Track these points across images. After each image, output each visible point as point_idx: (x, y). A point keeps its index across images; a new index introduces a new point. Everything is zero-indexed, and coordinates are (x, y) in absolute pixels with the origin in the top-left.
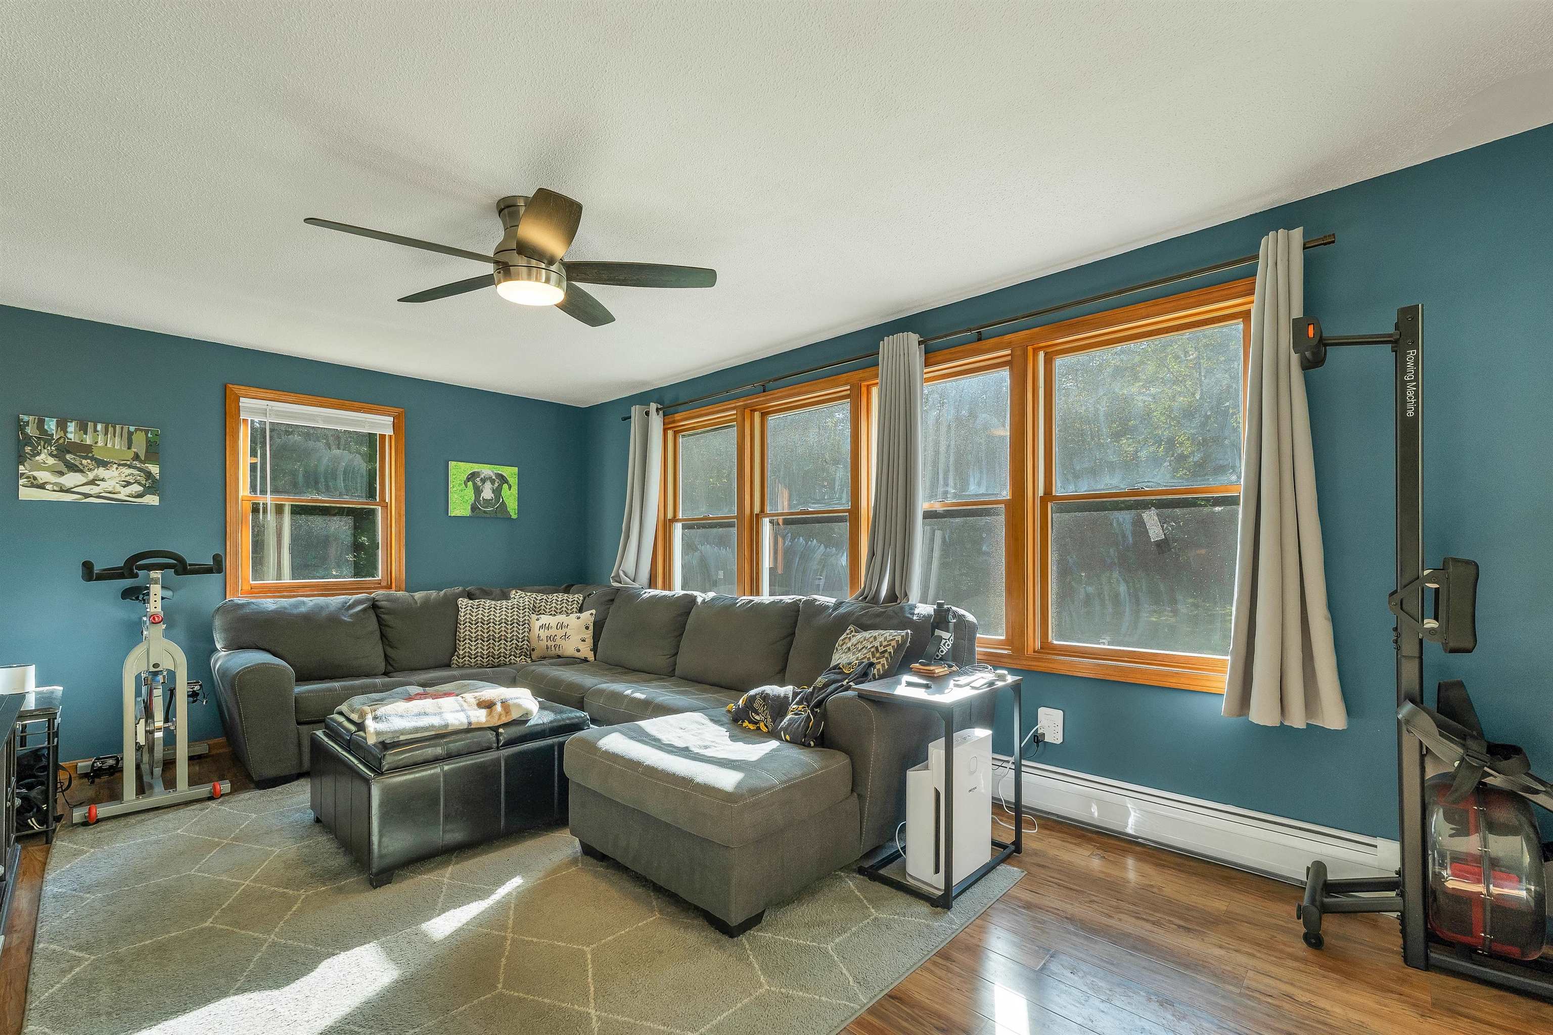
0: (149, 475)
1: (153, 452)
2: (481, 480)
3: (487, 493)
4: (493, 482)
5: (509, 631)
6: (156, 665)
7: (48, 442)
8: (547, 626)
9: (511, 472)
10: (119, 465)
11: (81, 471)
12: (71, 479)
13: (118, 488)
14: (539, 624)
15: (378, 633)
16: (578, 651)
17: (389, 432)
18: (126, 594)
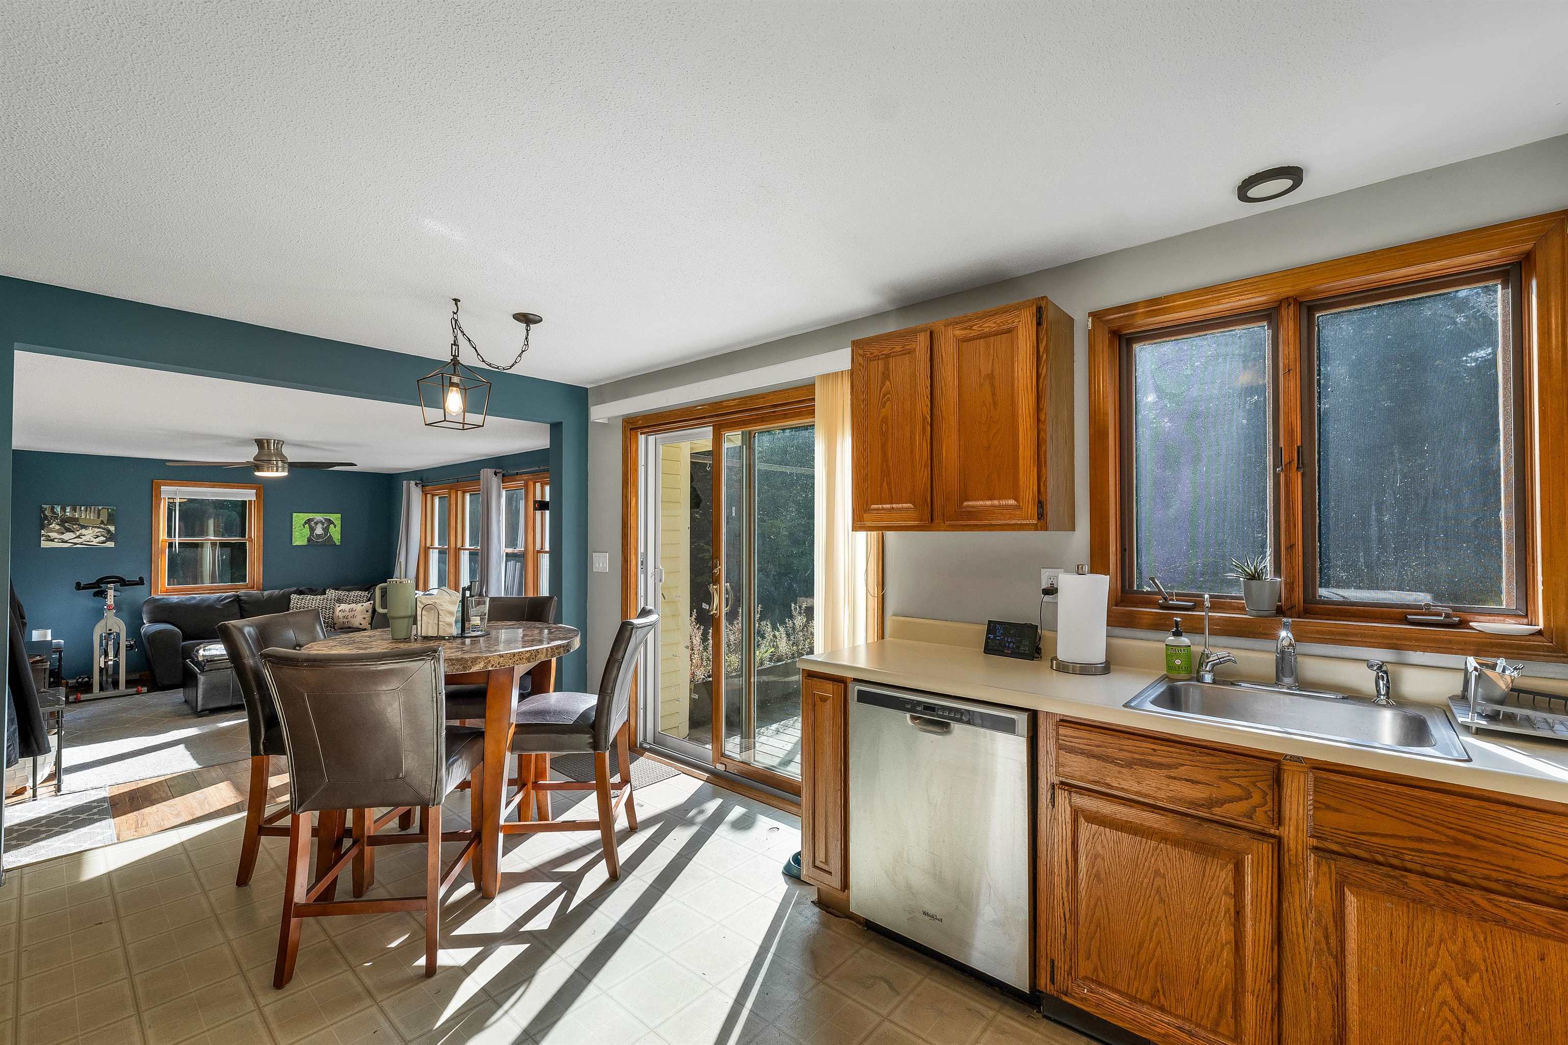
0: (109, 531)
1: (111, 519)
2: (315, 522)
3: (319, 530)
4: (323, 524)
6: (110, 630)
7: (56, 518)
8: (345, 609)
9: (336, 518)
10: (93, 527)
11: (73, 532)
12: (67, 536)
13: (92, 539)
14: (339, 609)
15: (239, 614)
16: (361, 624)
17: (254, 498)
18: (96, 594)
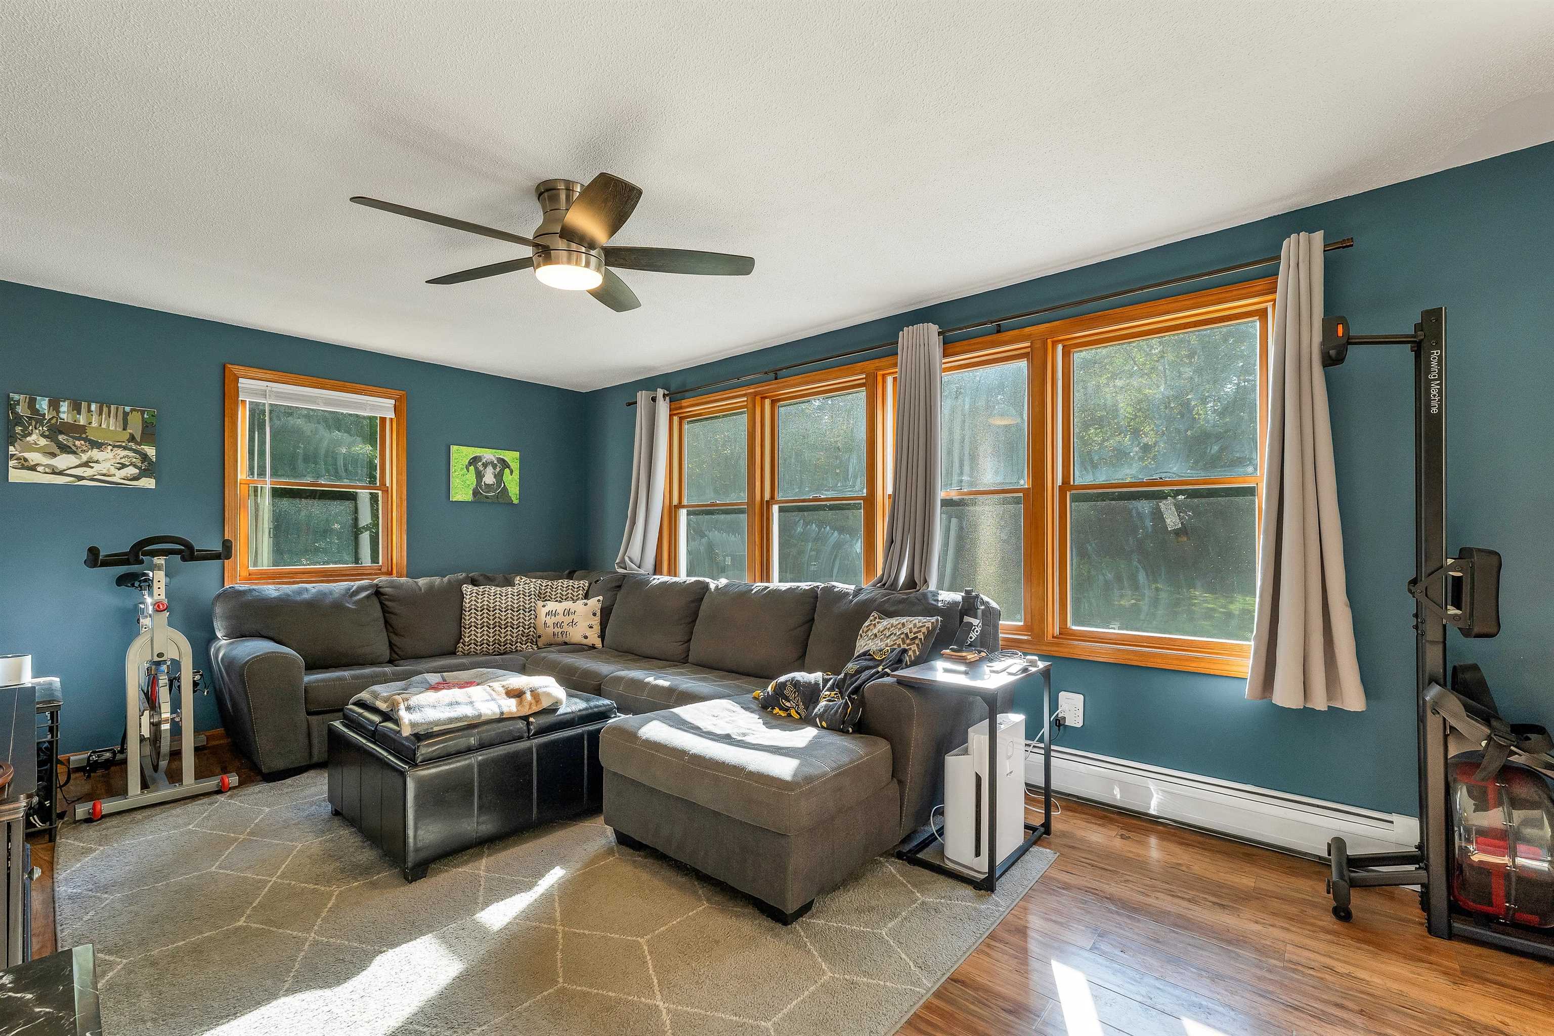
0: (144, 457)
1: (149, 433)
2: (483, 464)
3: (489, 478)
4: (494, 466)
5: (515, 618)
6: (160, 655)
7: (40, 422)
8: (554, 612)
9: (512, 457)
10: (114, 446)
11: (74, 453)
12: (64, 461)
13: (113, 471)
14: (545, 611)
15: (382, 621)
16: (586, 637)
17: (390, 415)
18: (122, 580)
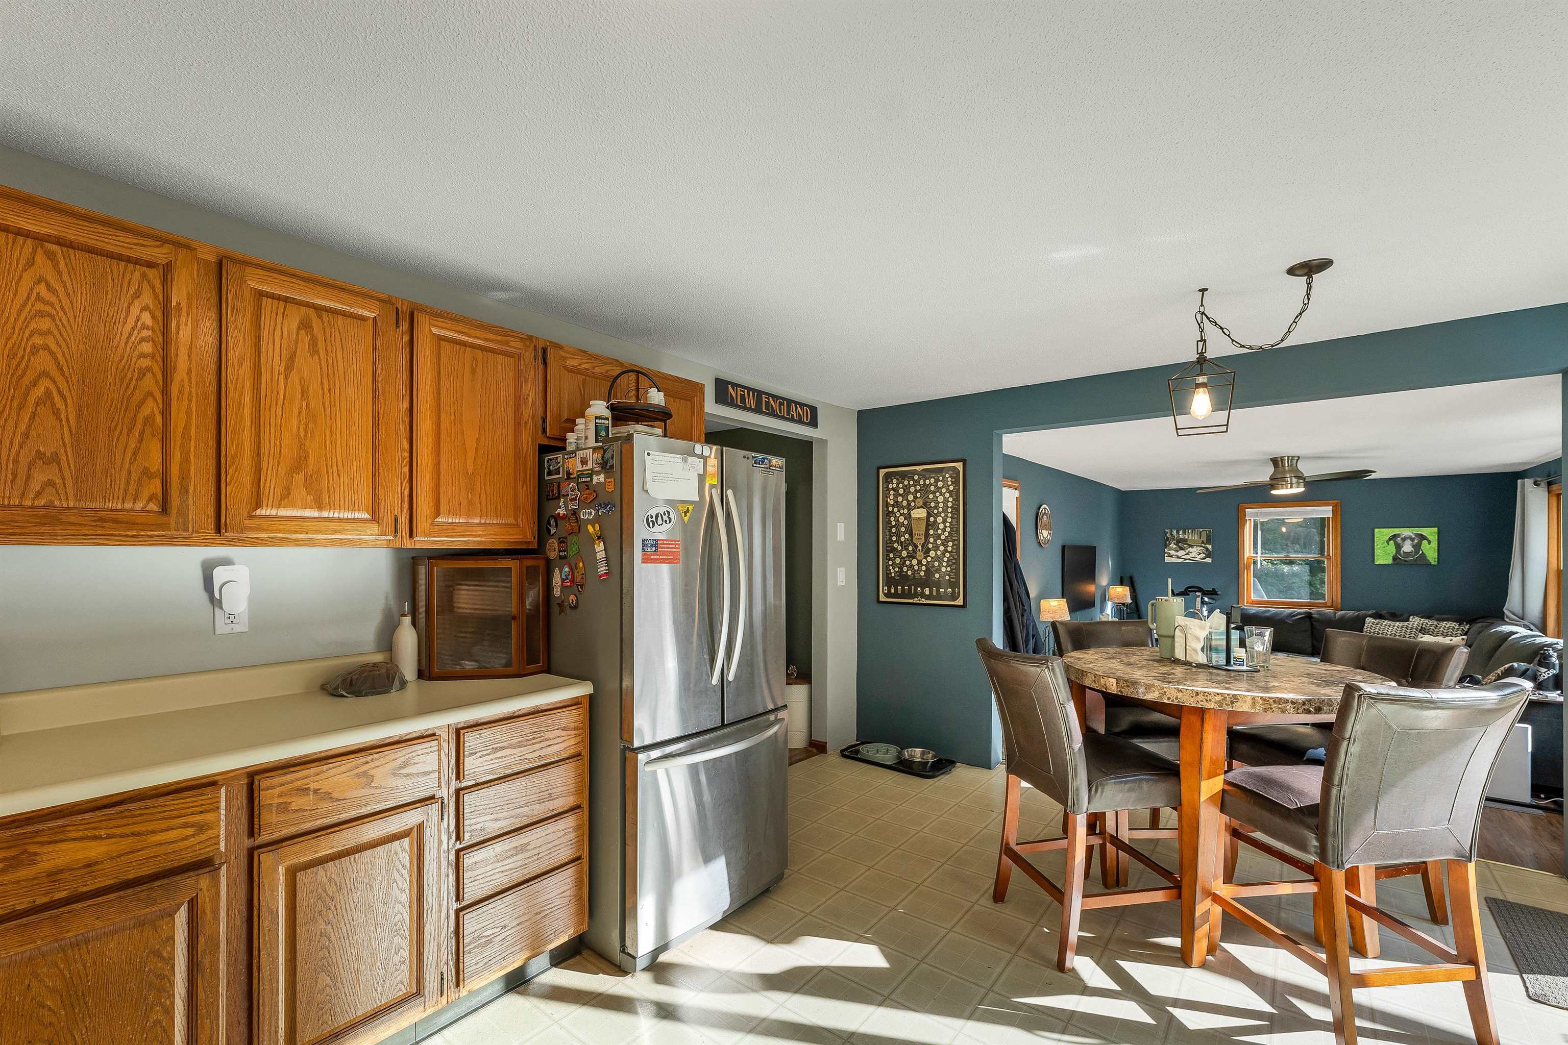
0: (1207, 549)
1: (1209, 539)
2: (1402, 539)
3: (1407, 547)
4: (1412, 539)
7: (1173, 539)
10: (1197, 546)
11: (1184, 550)
12: (1181, 553)
13: (1197, 556)
15: (1309, 632)
17: (1330, 514)
